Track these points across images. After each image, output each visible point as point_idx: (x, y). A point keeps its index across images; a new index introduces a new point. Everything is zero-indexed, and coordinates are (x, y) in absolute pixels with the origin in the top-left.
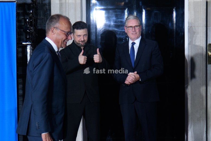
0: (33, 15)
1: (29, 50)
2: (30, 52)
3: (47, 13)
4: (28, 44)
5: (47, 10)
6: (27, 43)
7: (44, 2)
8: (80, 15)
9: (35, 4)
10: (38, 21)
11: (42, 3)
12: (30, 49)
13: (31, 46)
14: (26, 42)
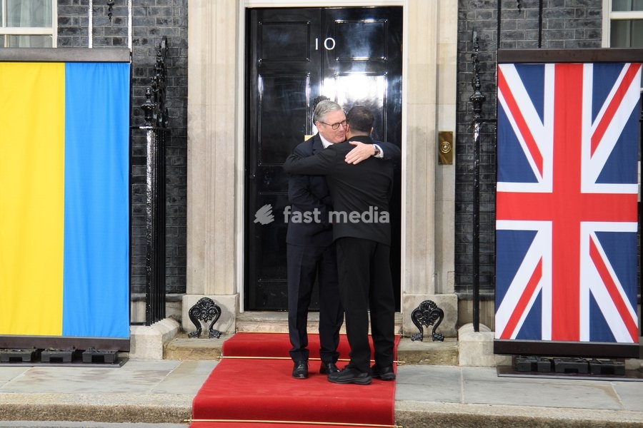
0: (158, 82)
1: (149, 139)
2: (152, 140)
3: (180, 81)
4: (149, 129)
5: (181, 75)
6: (147, 127)
7: (177, 63)
8: (232, 83)
9: (163, 67)
10: (168, 92)
11: (174, 65)
12: (152, 137)
13: (154, 131)
14: (145, 126)
